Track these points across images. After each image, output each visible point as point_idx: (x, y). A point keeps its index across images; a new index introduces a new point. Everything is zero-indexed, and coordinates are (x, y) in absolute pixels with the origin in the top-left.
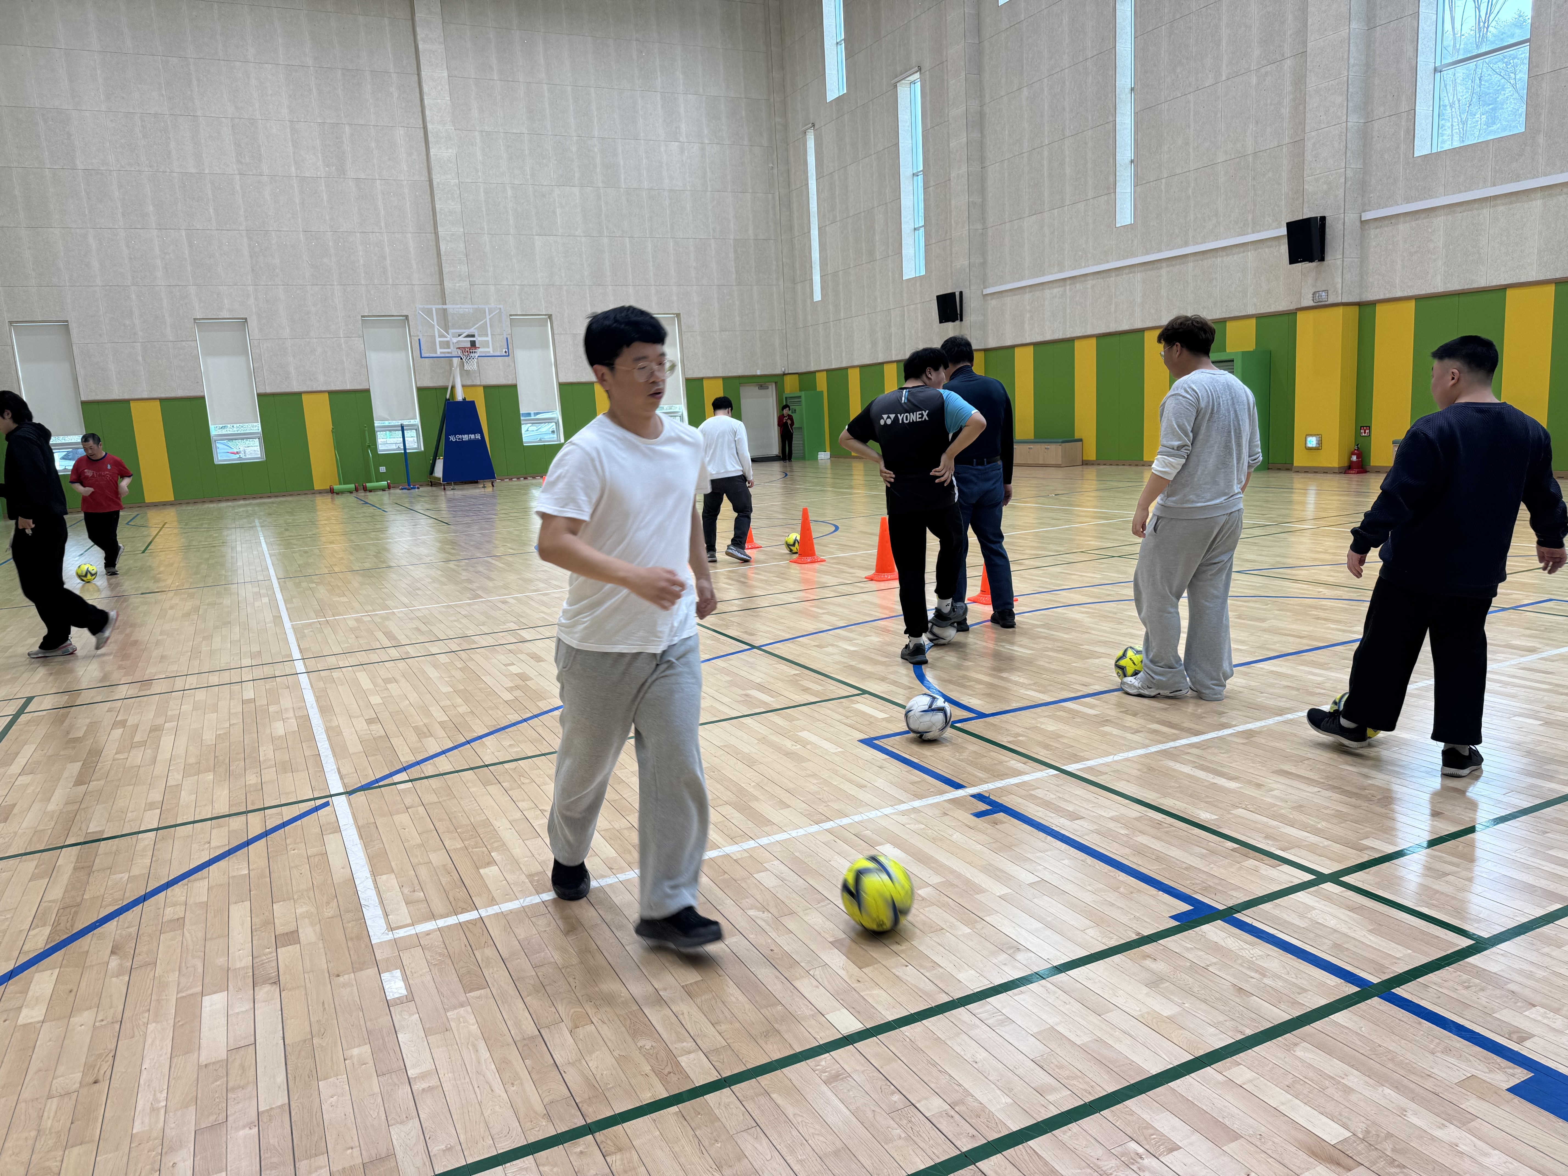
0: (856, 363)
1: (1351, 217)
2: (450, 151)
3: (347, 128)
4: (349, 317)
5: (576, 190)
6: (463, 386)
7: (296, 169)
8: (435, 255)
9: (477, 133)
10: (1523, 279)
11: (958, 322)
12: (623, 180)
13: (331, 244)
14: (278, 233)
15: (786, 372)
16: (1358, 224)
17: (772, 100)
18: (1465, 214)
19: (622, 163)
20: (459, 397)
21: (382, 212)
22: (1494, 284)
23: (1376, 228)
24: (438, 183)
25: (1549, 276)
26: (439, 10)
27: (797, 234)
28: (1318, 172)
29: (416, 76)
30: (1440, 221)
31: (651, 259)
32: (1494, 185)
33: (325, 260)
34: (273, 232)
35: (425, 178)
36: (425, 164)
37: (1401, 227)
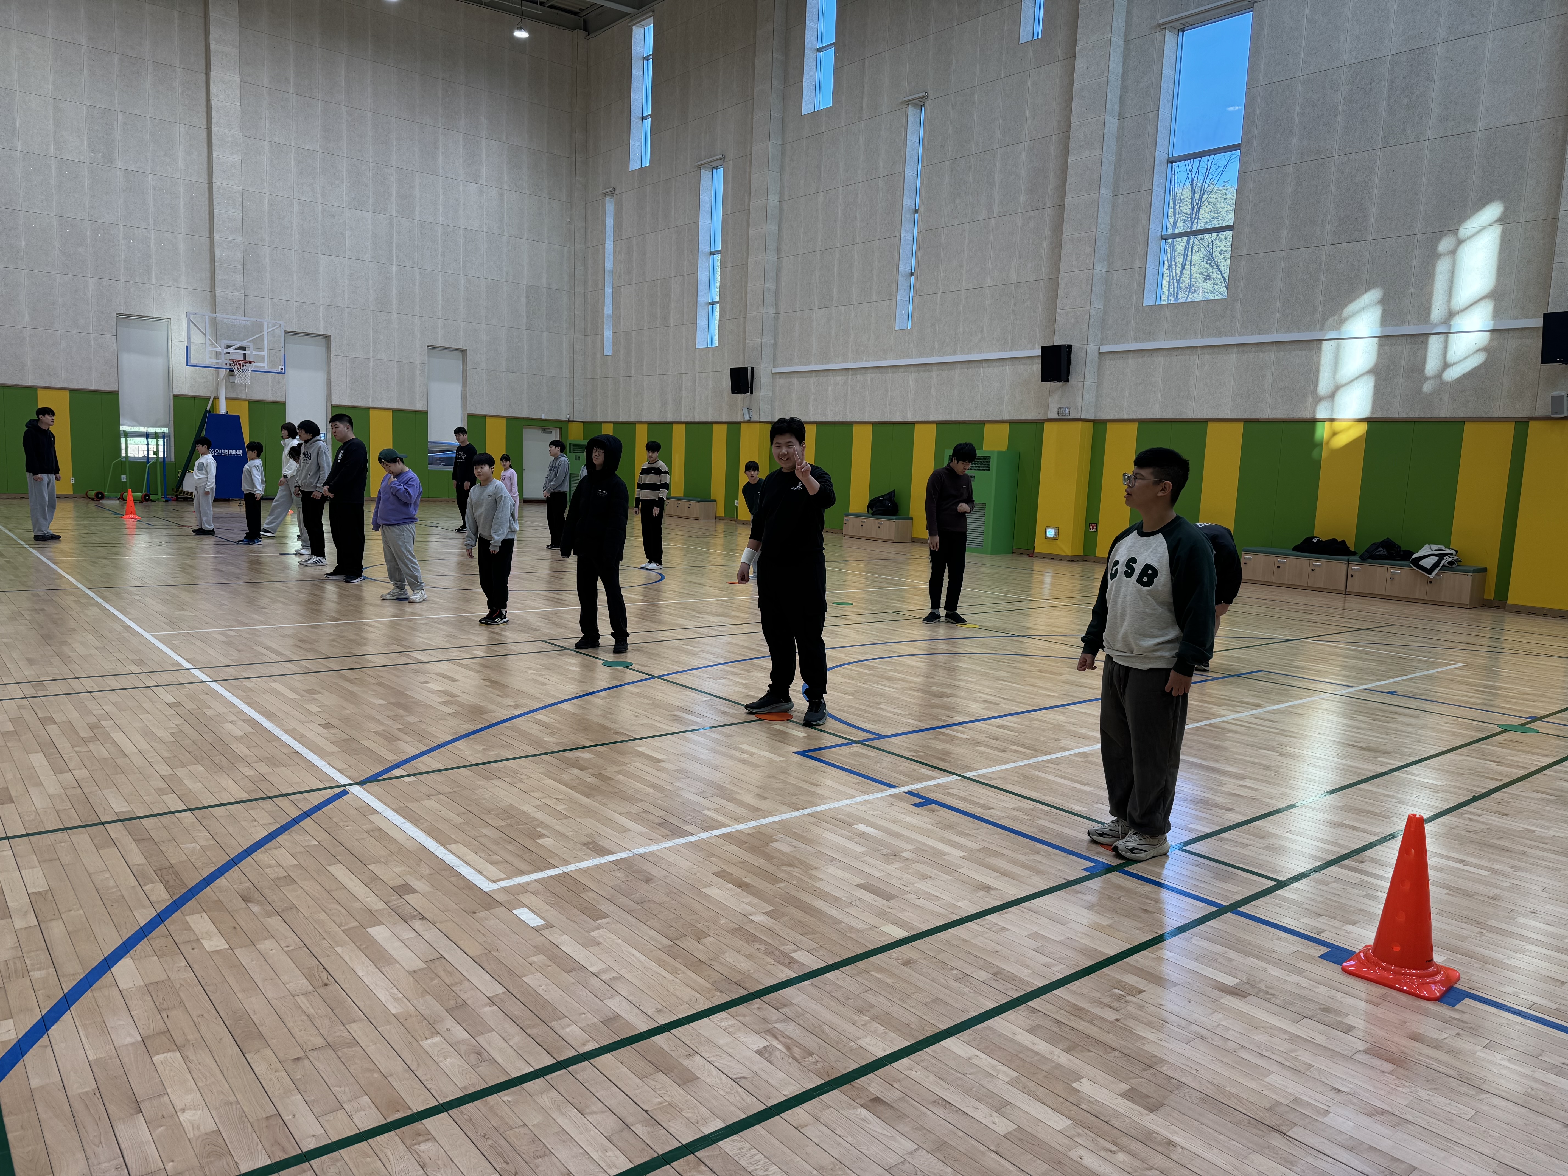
0: (644, 420)
1: (1092, 348)
2: (235, 156)
3: (120, 116)
4: (102, 313)
5: (368, 215)
6: (227, 398)
7: (56, 149)
8: (208, 260)
9: (266, 143)
10: (1220, 416)
11: (748, 395)
12: (418, 213)
13: (88, 233)
14: (28, 213)
15: (571, 419)
16: (1097, 354)
17: (574, 158)
18: (1179, 357)
19: (418, 195)
20: (223, 409)
21: (152, 209)
22: (1199, 417)
23: (1111, 360)
24: (219, 188)
25: (1239, 416)
26: (236, 13)
27: (590, 289)
28: (1068, 307)
29: (204, 75)
30: (1160, 361)
31: (440, 294)
32: (1202, 337)
33: (80, 250)
34: (20, 212)
35: (204, 179)
36: (206, 166)
37: (1130, 361)
